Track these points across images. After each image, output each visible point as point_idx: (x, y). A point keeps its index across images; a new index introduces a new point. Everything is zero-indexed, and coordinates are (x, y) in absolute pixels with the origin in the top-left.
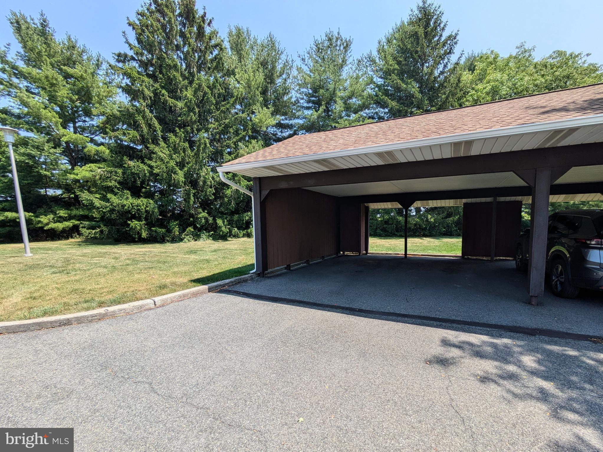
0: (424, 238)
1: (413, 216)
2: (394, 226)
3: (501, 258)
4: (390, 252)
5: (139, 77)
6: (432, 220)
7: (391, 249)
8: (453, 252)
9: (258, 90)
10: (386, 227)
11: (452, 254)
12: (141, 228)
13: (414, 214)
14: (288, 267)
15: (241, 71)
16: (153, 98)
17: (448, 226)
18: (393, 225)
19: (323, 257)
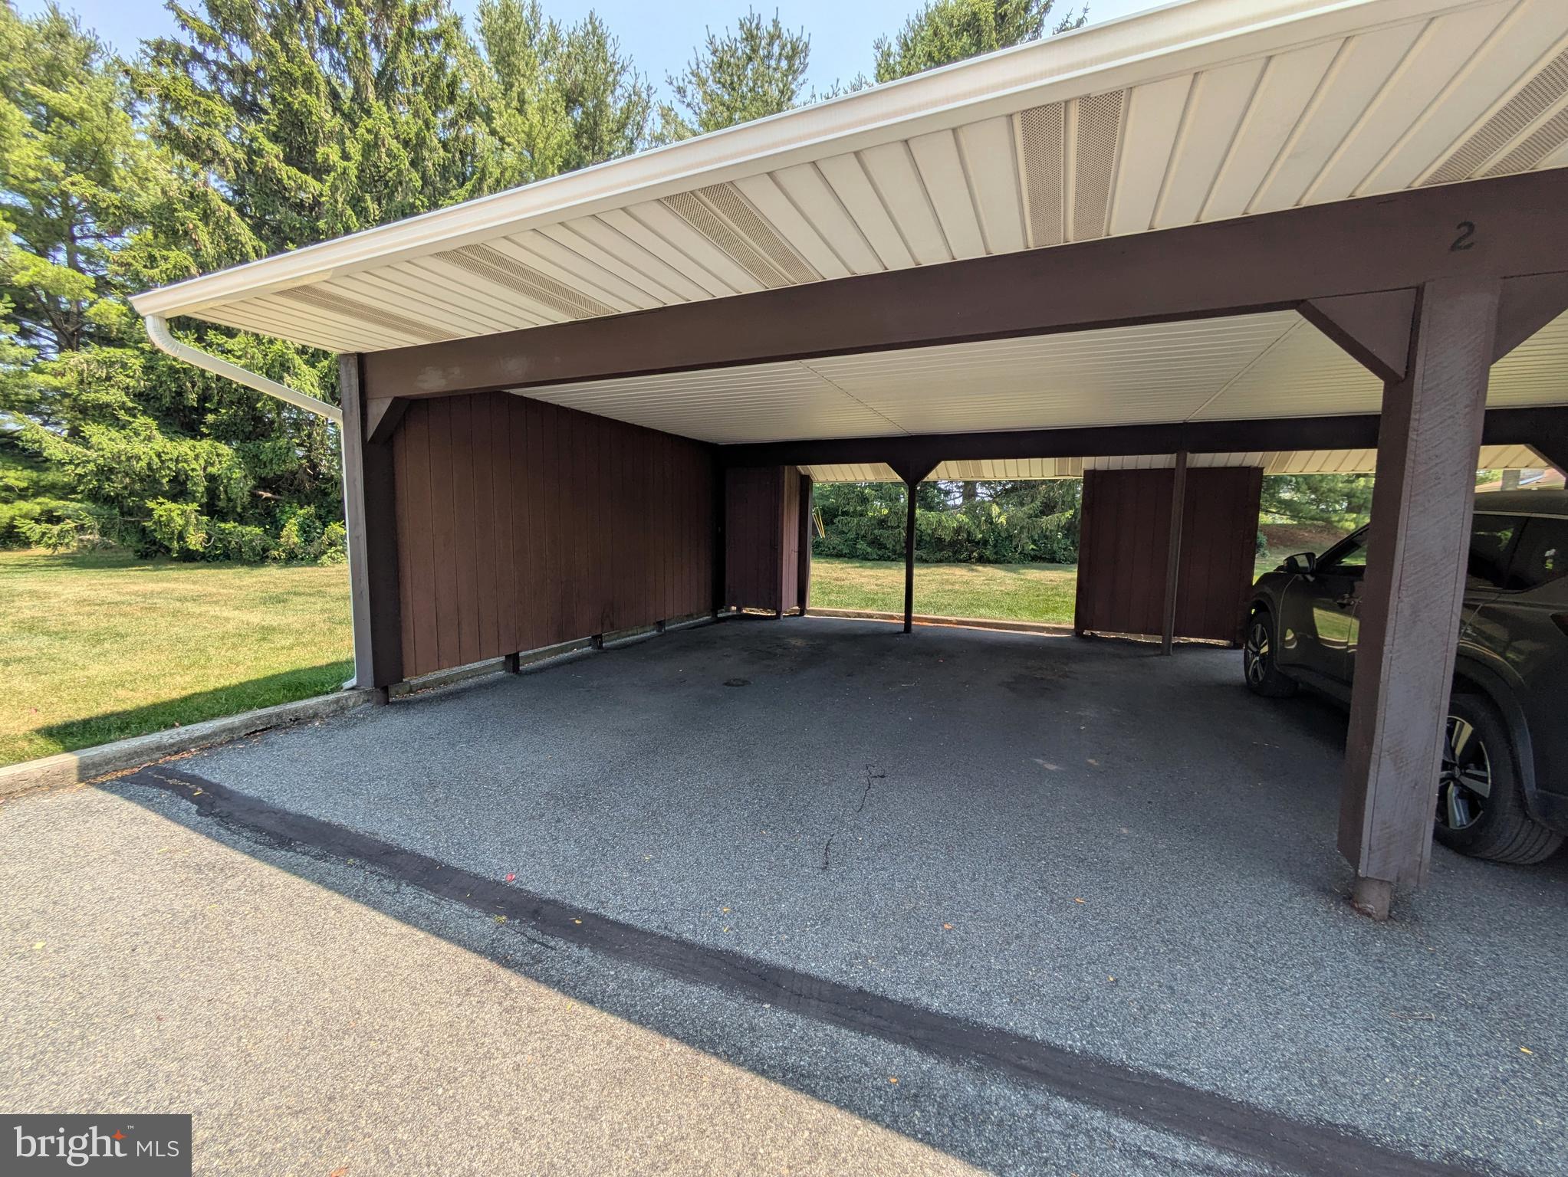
0: (980, 568)
1: (955, 507)
2: (900, 533)
3: (1193, 640)
4: (868, 611)
5: (196, 102)
6: (1003, 519)
7: (874, 601)
8: (1050, 616)
9: (553, 163)
10: (881, 536)
11: (1047, 621)
12: (187, 523)
13: (959, 501)
14: (513, 662)
15: (505, 106)
16: (243, 165)
17: (1046, 537)
18: (897, 531)
19: (660, 624)
